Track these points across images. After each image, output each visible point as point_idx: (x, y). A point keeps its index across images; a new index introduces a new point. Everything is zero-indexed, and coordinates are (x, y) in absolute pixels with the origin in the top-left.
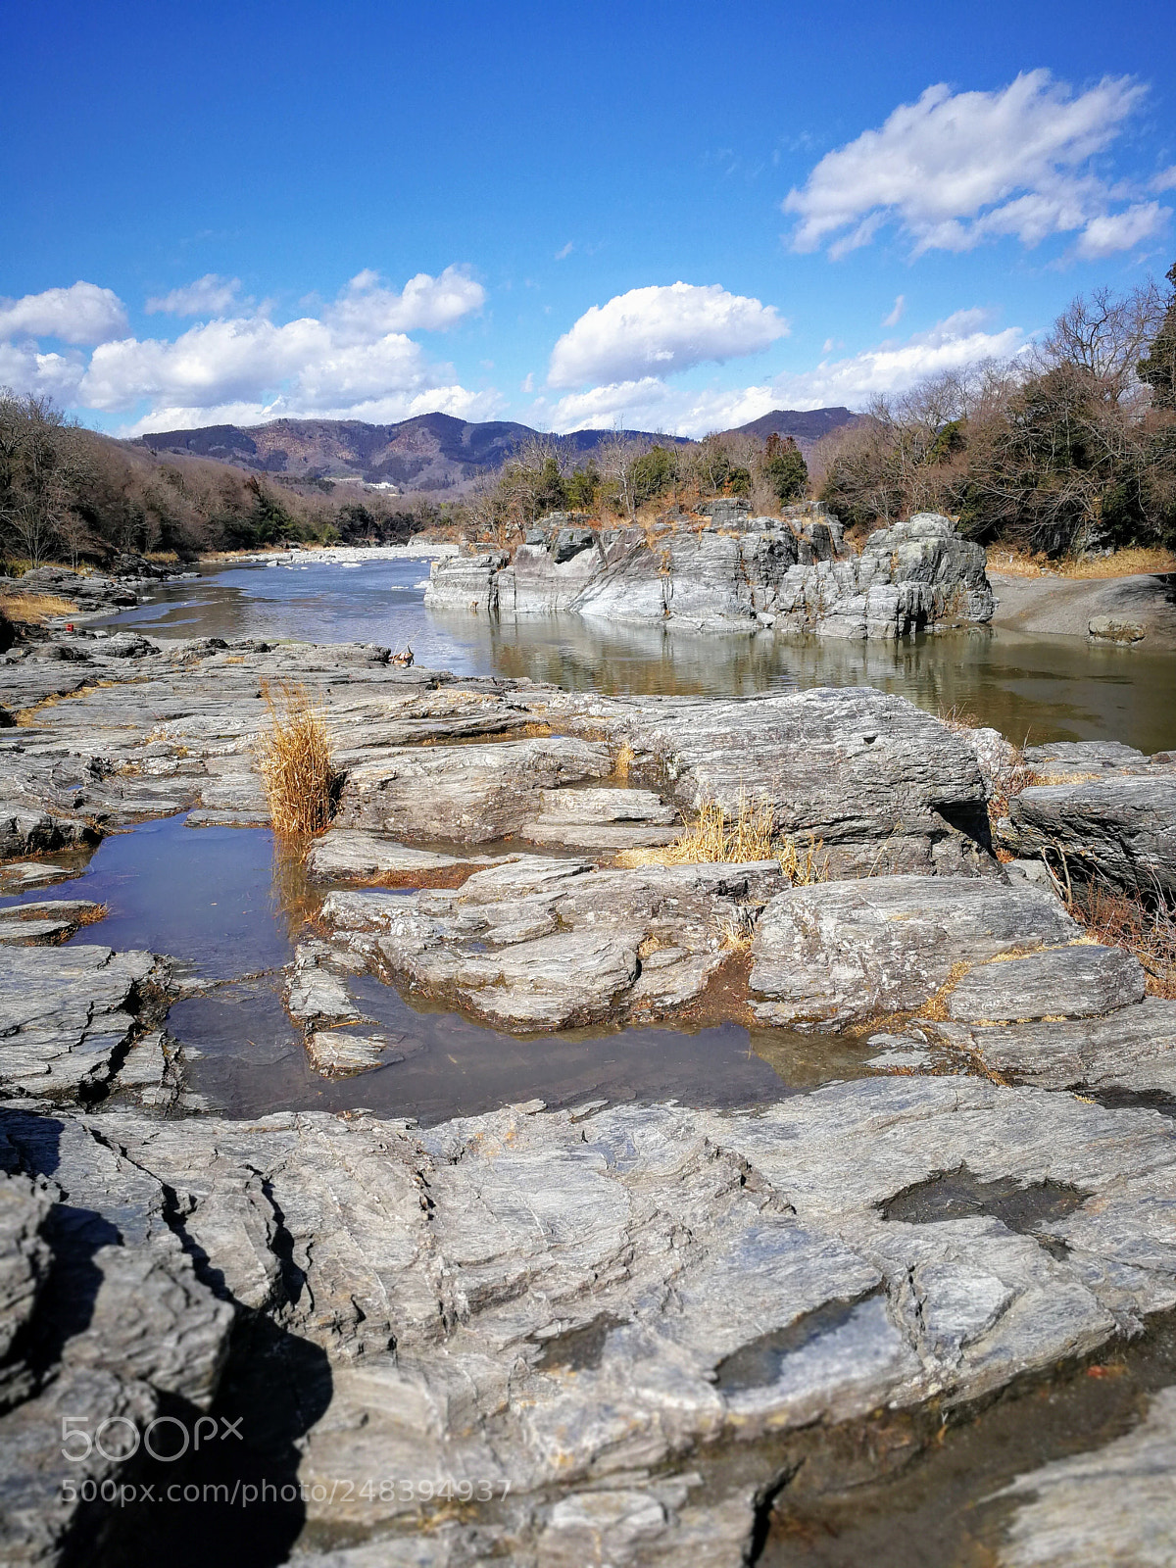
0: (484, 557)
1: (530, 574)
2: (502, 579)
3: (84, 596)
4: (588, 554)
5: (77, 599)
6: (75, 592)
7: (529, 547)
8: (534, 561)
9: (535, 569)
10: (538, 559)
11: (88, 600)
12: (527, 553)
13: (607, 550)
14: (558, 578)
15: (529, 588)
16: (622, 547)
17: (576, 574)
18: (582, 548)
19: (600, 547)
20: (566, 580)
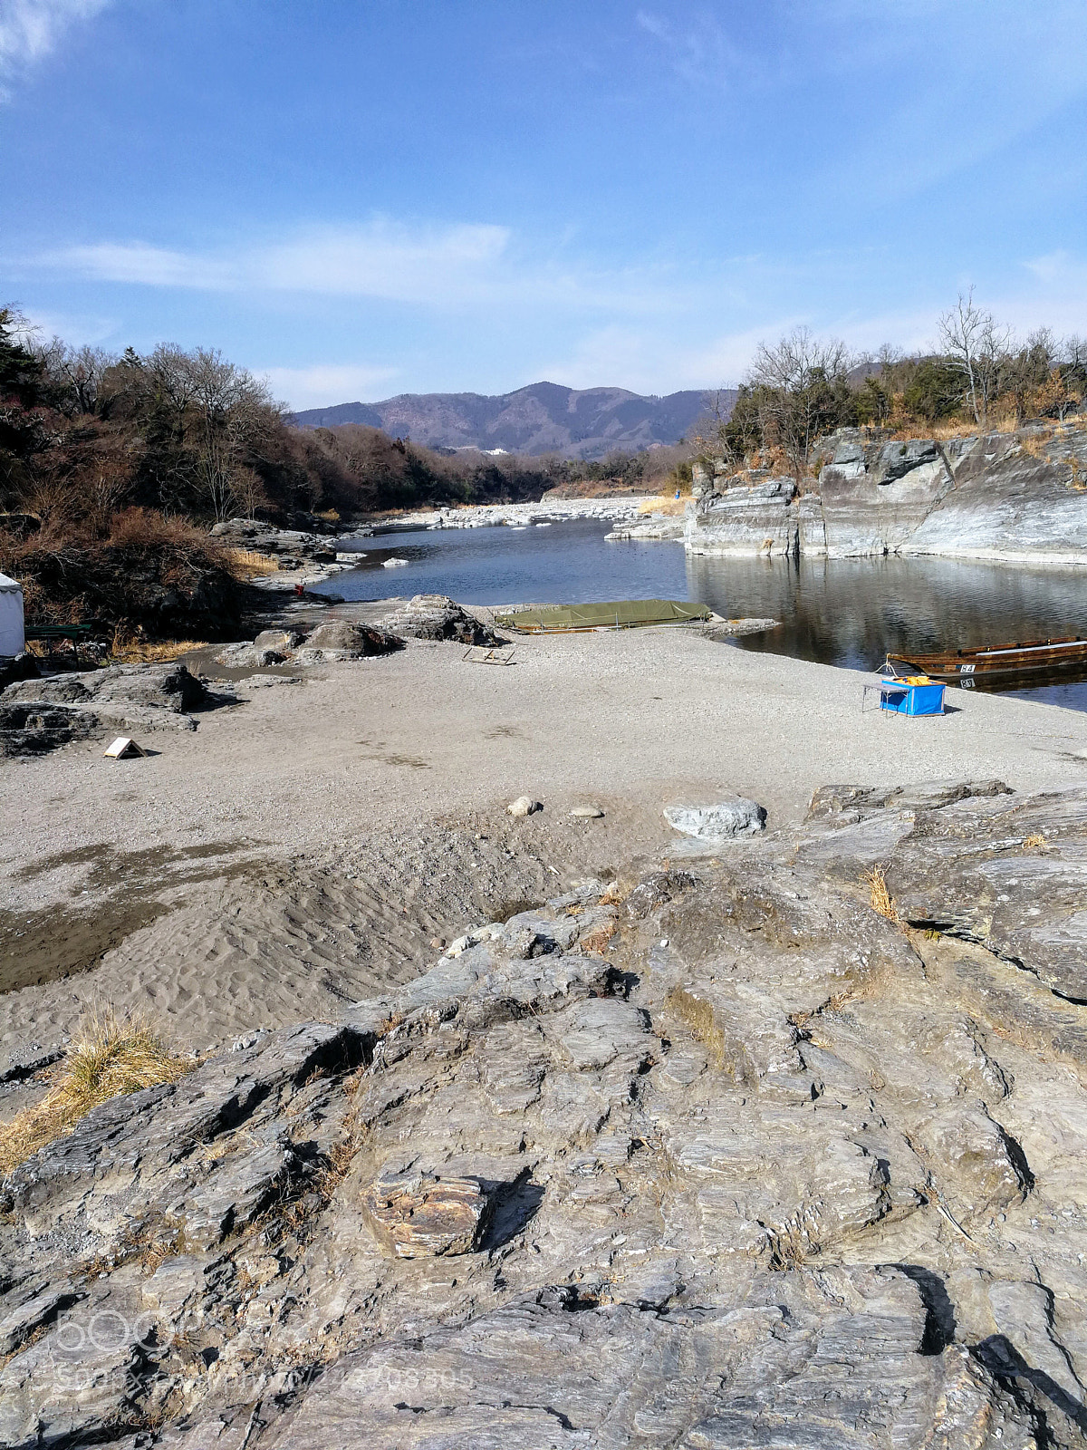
0: (771, 485)
1: (845, 502)
2: (801, 509)
3: (280, 552)
4: (929, 472)
5: (274, 556)
6: (272, 548)
7: (839, 468)
8: (849, 485)
9: (852, 495)
10: (854, 483)
11: (286, 557)
12: (838, 476)
13: (955, 465)
14: (887, 505)
15: (843, 520)
16: (981, 459)
17: (914, 499)
18: (921, 463)
19: (945, 460)
20: (897, 506)
